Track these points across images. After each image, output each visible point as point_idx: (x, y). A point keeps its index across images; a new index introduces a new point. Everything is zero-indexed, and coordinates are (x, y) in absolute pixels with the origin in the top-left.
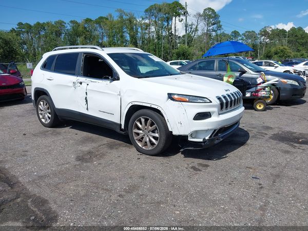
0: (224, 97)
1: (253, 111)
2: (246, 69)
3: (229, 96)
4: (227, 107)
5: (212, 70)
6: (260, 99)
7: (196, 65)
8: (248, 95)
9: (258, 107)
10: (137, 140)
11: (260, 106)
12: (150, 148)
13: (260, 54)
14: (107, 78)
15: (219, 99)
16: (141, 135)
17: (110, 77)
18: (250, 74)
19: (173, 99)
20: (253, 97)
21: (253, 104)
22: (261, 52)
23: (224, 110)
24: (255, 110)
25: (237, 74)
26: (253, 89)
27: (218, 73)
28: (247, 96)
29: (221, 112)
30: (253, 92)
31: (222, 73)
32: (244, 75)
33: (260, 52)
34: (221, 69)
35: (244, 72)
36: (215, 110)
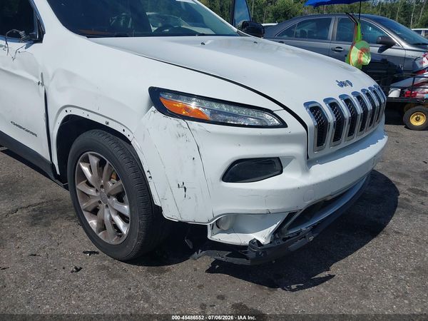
0: (334, 106)
1: (400, 129)
2: (395, 39)
3: (348, 101)
4: (337, 137)
5: (324, 38)
6: (419, 104)
7: (294, 27)
8: (394, 94)
9: (414, 122)
10: (86, 210)
11: (417, 120)
12: (113, 241)
13: (413, 21)
14: (16, 37)
15: (315, 110)
16: (93, 201)
17: (22, 33)
18: (402, 49)
19: (162, 109)
20: (403, 100)
21: (402, 114)
22: (416, 17)
23: (328, 147)
24: (406, 127)
25: (375, 49)
26: (408, 82)
27: (335, 45)
28: (390, 96)
29: (317, 154)
30: (405, 88)
31: (345, 46)
32: (389, 51)
33: (414, 18)
34: (341, 37)
35: (390, 44)
36: (296, 150)
